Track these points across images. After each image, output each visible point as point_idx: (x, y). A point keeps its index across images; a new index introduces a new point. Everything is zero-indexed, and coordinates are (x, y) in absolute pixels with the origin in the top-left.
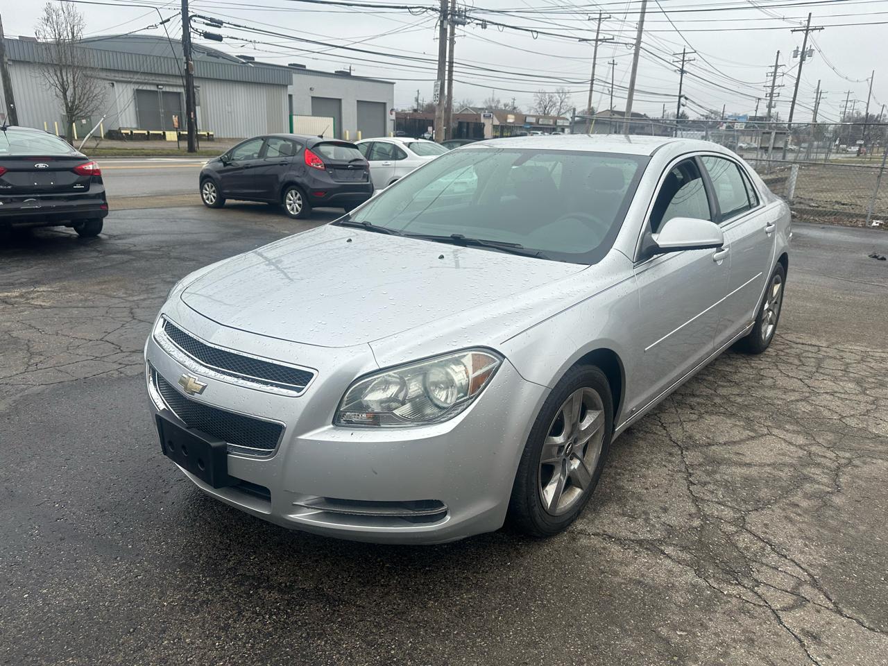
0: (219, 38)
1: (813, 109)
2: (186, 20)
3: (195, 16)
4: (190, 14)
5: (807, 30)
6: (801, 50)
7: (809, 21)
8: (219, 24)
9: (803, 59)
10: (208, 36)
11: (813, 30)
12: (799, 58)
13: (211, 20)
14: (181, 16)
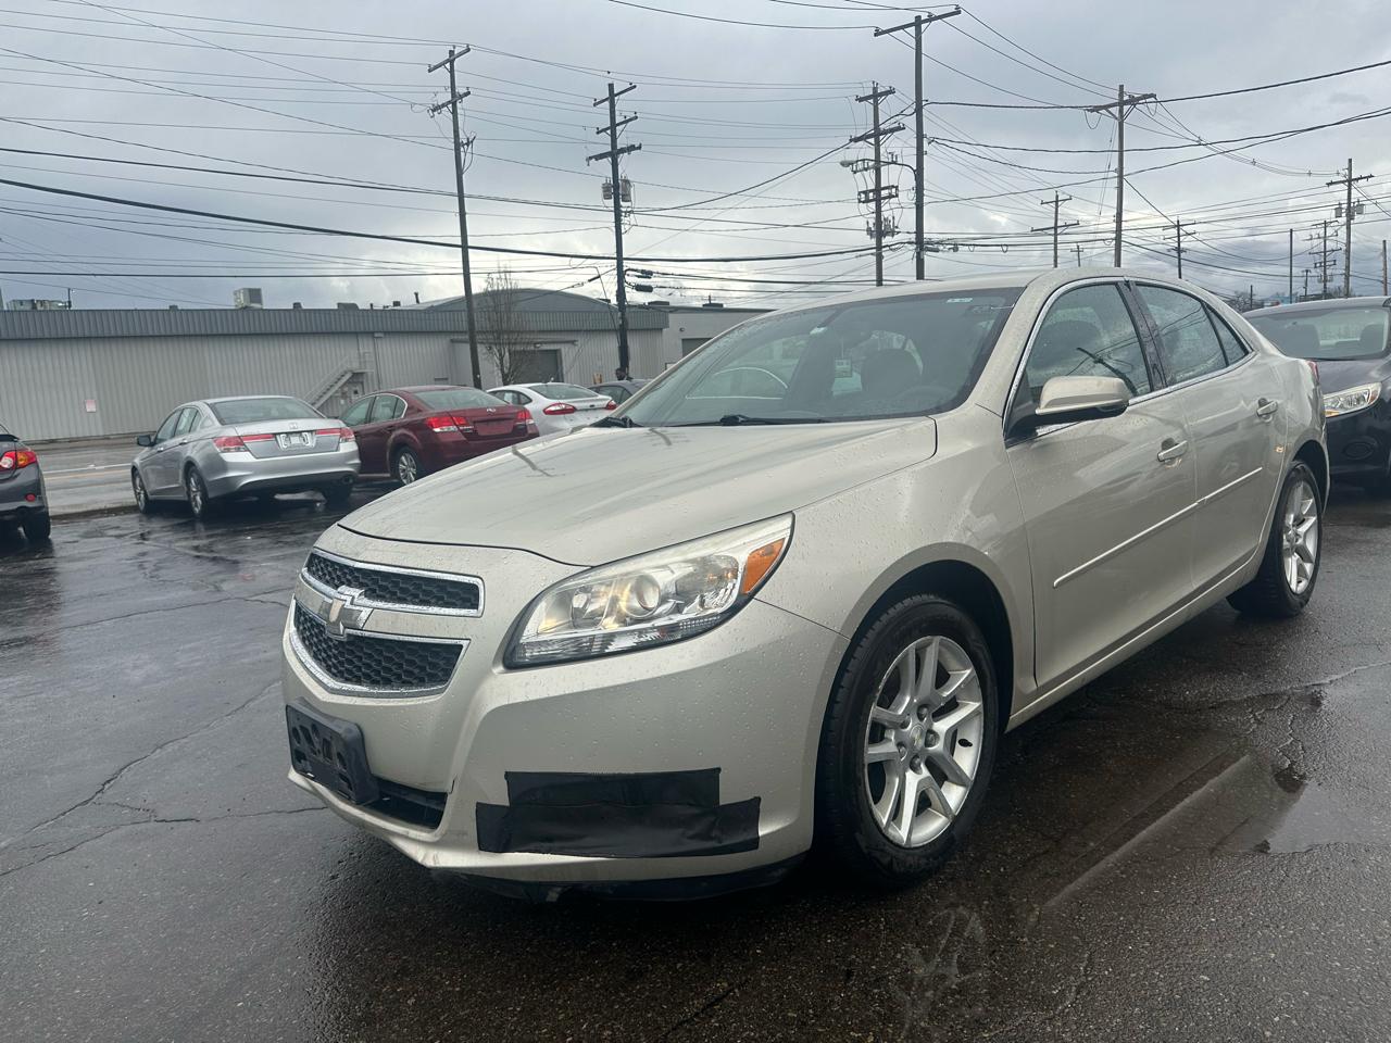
0: (648, 289)
1: (1382, 279)
2: (621, 275)
3: (629, 270)
4: (625, 269)
5: (1350, 181)
6: (1345, 206)
7: (1350, 169)
8: (647, 274)
9: (1350, 217)
10: (639, 288)
11: (1357, 180)
12: (1343, 219)
13: (643, 271)
14: (616, 272)
